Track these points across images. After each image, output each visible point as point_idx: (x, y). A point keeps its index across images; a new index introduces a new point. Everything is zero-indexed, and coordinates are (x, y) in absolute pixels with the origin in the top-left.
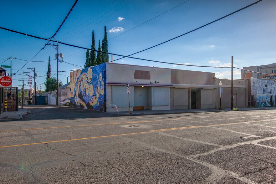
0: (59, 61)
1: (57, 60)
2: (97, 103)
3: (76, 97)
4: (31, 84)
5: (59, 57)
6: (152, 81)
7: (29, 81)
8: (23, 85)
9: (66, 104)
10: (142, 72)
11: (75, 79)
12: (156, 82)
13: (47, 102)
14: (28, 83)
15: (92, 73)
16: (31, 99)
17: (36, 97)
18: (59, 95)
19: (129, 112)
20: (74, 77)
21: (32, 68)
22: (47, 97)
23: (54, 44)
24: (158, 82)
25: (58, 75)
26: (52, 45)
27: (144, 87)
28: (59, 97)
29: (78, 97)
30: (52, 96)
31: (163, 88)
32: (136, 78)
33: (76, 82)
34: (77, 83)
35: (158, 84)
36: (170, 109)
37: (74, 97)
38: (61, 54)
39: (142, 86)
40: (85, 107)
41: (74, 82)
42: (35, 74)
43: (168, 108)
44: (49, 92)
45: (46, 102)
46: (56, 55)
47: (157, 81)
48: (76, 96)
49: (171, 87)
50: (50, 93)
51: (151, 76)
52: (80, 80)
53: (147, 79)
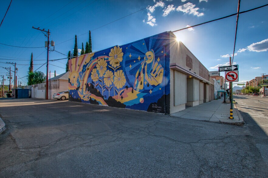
0: (49, 49)
1: (47, 48)
2: (138, 99)
3: (80, 90)
4: (11, 79)
5: (50, 45)
7: (9, 76)
8: (3, 79)
9: (61, 98)
11: (78, 67)
13: (31, 95)
14: (8, 78)
15: (122, 53)
16: (11, 92)
17: (17, 90)
18: (49, 88)
20: (78, 64)
21: (13, 63)
22: (31, 90)
23: (44, 29)
25: (48, 64)
26: (41, 30)
28: (49, 90)
29: (84, 90)
30: (38, 89)
33: (81, 70)
34: (83, 71)
37: (78, 89)
38: (52, 42)
40: (101, 104)
41: (77, 70)
42: (16, 69)
44: (33, 85)
45: (29, 95)
46: (46, 42)
48: (82, 89)
50: (35, 87)
52: (90, 67)
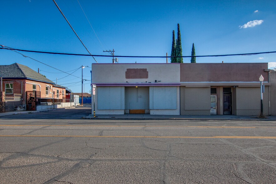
6: (150, 79)
10: (136, 71)
12: (156, 81)
19: (95, 115)
24: (160, 81)
27: (138, 87)
31: (166, 88)
32: (127, 77)
35: (159, 83)
36: (179, 114)
39: (135, 87)
43: (177, 113)
47: (158, 80)
49: (180, 86)
51: (149, 74)
53: (144, 78)
